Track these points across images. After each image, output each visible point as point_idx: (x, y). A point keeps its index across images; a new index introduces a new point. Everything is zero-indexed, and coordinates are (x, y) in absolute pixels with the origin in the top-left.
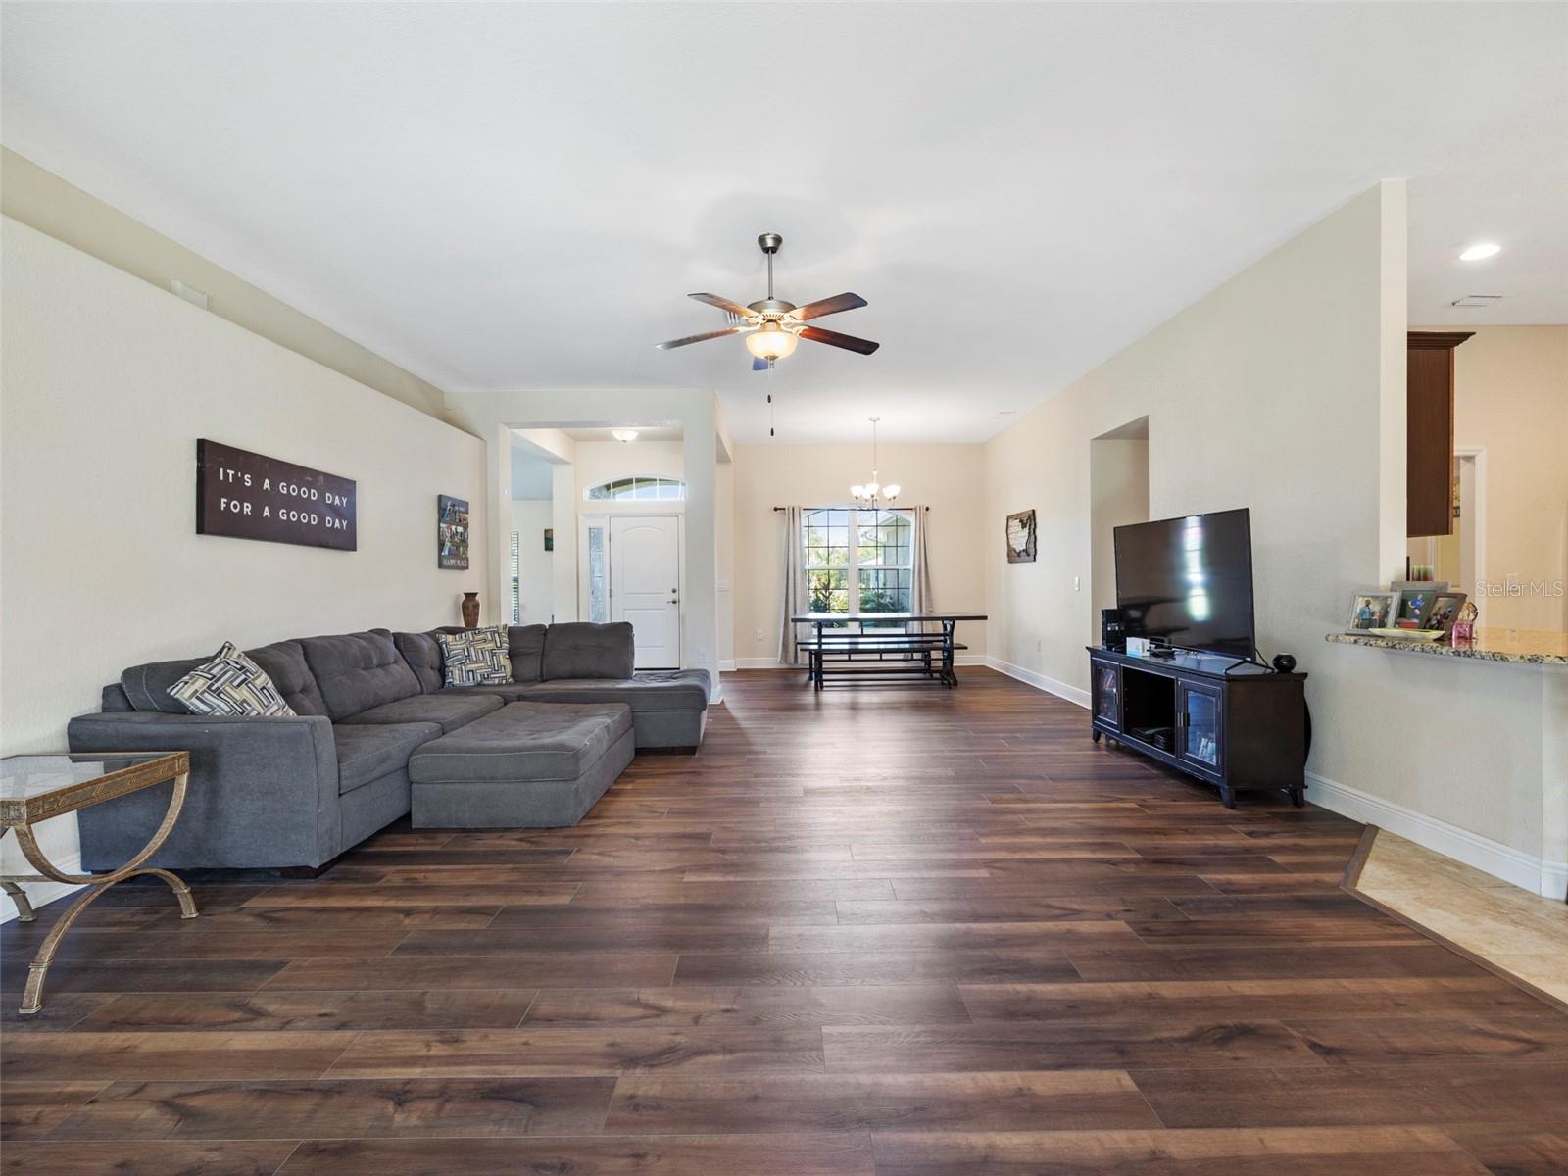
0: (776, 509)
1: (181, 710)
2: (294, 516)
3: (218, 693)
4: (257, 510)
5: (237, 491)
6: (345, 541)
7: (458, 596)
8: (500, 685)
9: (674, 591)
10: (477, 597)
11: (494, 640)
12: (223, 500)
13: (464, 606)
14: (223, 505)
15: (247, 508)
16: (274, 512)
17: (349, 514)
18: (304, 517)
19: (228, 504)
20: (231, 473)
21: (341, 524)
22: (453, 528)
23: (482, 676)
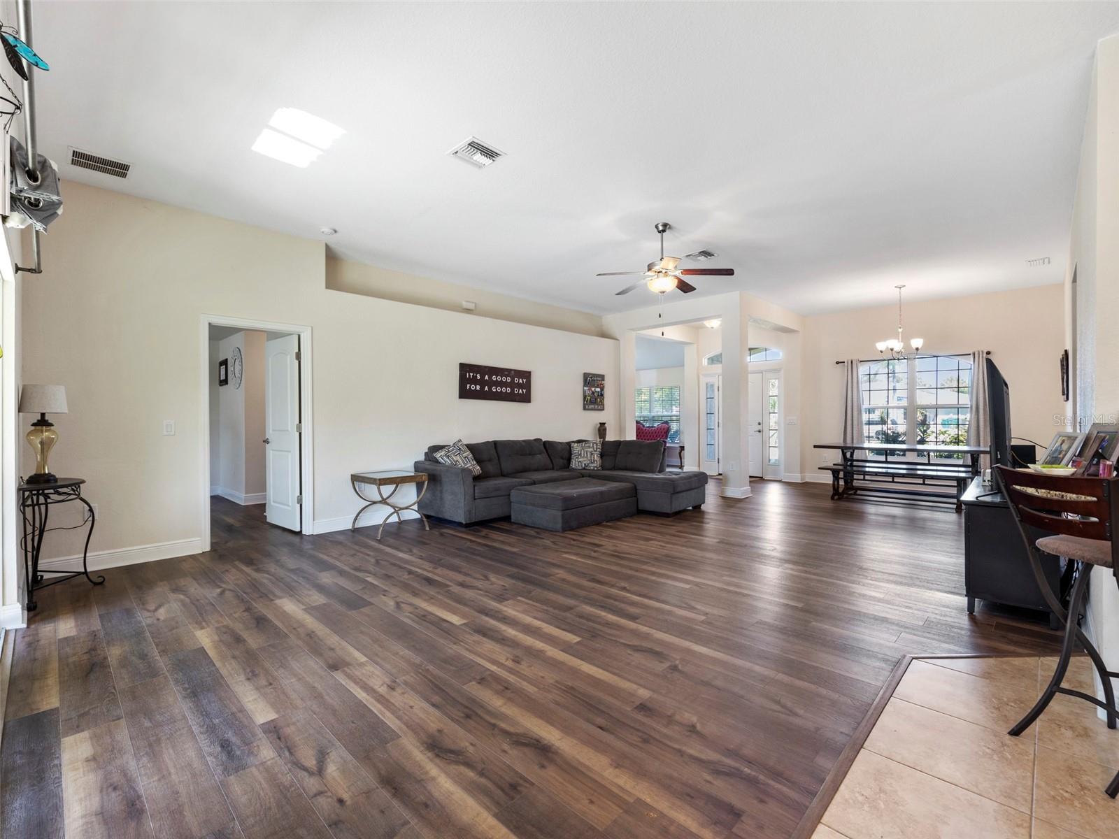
0: (837, 363)
1: (437, 461)
2: (499, 389)
3: (448, 457)
4: (483, 388)
5: (474, 381)
6: (526, 398)
7: (597, 425)
8: (593, 470)
9: (759, 424)
10: (606, 425)
11: (593, 447)
12: (468, 385)
13: (599, 430)
14: (468, 387)
15: (478, 387)
16: (490, 388)
17: (528, 386)
18: (504, 390)
19: (470, 387)
20: (471, 374)
21: (523, 392)
22: (593, 389)
23: (585, 464)
